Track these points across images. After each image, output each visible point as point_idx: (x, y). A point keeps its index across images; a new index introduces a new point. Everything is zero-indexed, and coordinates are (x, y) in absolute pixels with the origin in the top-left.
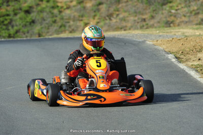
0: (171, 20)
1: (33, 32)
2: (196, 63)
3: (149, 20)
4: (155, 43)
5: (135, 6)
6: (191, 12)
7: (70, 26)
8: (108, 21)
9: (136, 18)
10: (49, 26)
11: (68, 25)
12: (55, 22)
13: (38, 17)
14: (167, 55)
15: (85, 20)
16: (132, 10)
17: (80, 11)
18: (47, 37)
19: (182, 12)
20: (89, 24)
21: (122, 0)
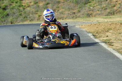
0: (90, 13)
1: (8, 21)
2: (105, 39)
3: (77, 13)
4: (81, 27)
5: (68, 5)
6: (102, 8)
7: (30, 17)
9: (69, 12)
10: (17, 17)
11: (29, 16)
12: (21, 15)
13: (10, 12)
14: (88, 34)
15: (39, 13)
16: (67, 7)
17: (36, 8)
18: (16, 24)
19: (97, 8)
20: (41, 16)
21: (61, 1)
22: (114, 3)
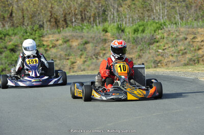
3: (136, 59)
8: (94, 61)
15: (72, 59)
17: (67, 50)
19: (170, 52)
20: (75, 62)
21: (109, 39)
22: (199, 44)
